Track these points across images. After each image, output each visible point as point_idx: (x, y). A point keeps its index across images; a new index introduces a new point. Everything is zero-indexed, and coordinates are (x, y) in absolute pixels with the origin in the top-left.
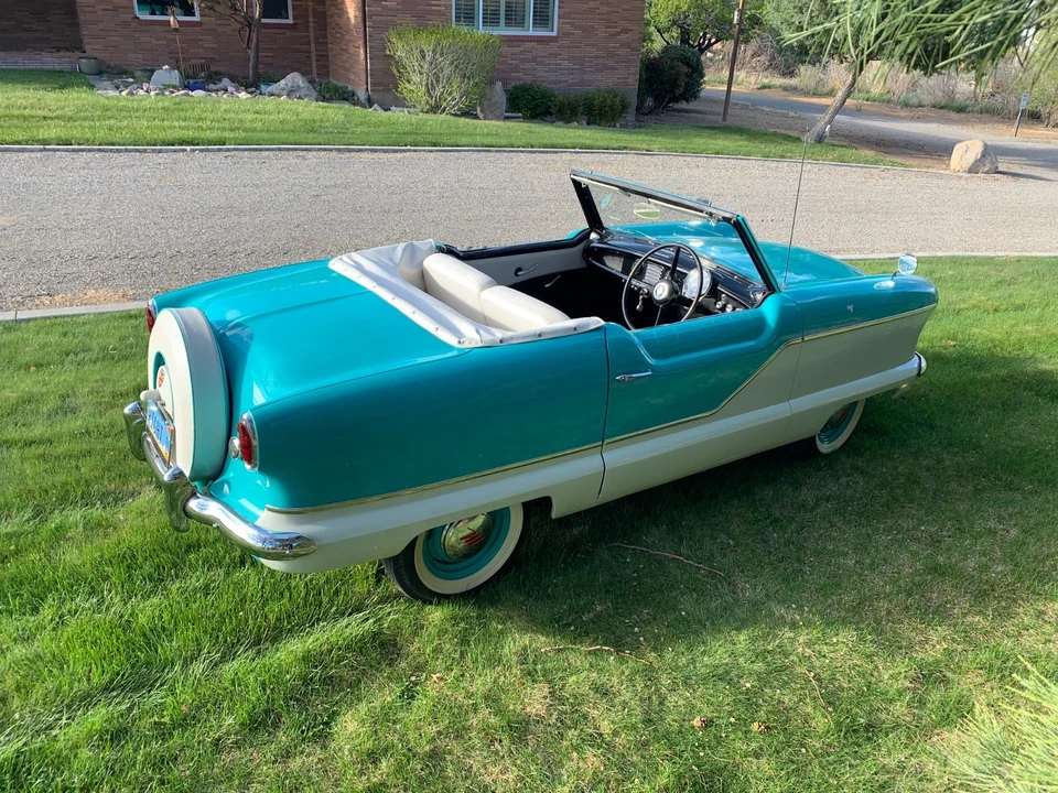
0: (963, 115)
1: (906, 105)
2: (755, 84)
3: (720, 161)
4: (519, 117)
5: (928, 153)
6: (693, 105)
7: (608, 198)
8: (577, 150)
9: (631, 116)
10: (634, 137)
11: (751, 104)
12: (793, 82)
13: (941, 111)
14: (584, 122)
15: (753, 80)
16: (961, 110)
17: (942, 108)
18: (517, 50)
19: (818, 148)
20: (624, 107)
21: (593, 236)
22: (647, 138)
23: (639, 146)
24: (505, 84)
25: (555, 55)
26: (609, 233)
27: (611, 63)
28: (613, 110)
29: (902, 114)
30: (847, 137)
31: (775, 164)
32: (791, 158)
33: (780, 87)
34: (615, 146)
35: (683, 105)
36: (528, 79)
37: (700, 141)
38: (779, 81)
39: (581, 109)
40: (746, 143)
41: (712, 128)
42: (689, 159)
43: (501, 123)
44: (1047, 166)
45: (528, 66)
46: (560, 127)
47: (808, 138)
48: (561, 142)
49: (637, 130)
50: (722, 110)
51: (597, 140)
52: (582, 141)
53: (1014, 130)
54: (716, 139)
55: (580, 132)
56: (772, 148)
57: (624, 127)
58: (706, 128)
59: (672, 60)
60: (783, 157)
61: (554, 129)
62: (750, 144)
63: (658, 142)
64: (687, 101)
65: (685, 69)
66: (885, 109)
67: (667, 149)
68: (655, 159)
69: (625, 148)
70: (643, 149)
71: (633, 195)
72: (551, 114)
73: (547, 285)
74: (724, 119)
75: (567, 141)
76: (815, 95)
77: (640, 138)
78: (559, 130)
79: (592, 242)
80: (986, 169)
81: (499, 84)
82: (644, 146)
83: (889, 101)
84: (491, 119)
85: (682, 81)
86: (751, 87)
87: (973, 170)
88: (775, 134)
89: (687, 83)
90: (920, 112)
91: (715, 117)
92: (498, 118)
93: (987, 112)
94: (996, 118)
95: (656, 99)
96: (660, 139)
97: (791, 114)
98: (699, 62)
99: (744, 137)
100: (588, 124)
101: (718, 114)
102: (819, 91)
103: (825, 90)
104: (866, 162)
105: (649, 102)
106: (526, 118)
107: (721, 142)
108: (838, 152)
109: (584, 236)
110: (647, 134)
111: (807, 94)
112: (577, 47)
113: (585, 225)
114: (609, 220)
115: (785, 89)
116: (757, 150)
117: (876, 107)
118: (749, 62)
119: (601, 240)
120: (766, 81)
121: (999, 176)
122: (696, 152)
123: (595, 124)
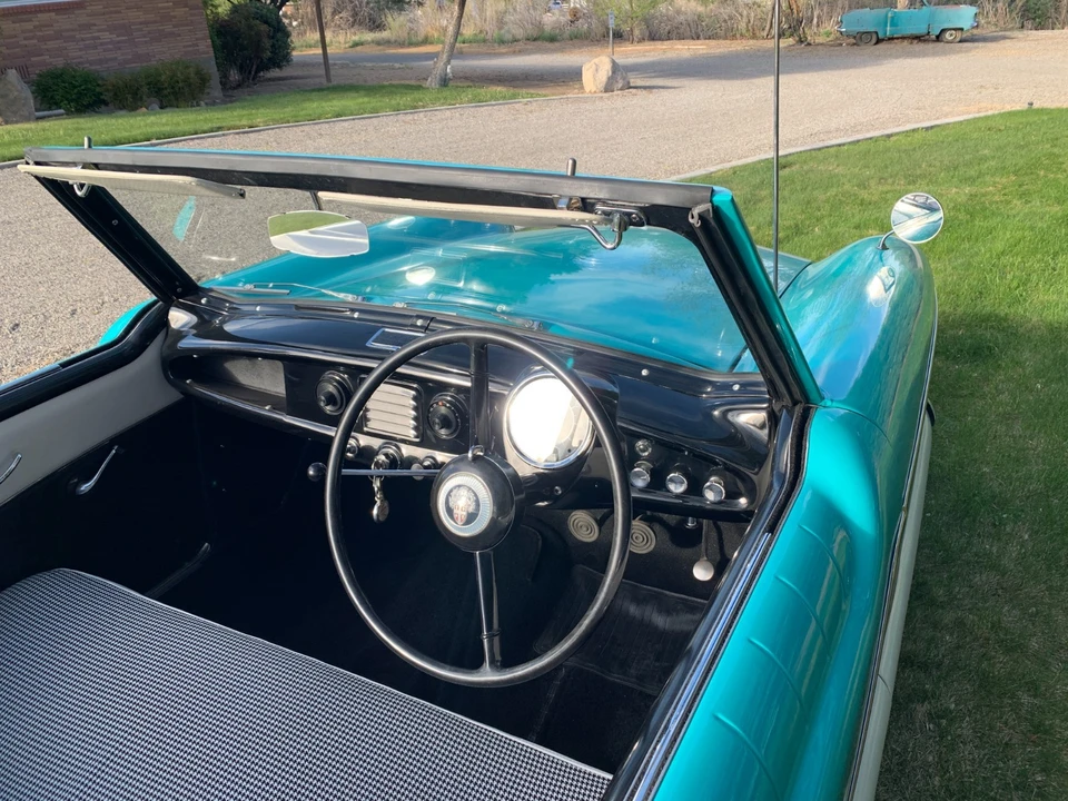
0: (557, 44)
1: (502, 42)
2: (346, 43)
3: (345, 124)
4: (62, 115)
5: (551, 81)
6: (286, 72)
7: (187, 214)
8: (154, 141)
9: (217, 92)
10: (227, 114)
11: (350, 63)
12: (385, 34)
13: (536, 43)
14: (156, 107)
15: (341, 38)
16: (552, 39)
17: (535, 40)
18: (29, 26)
19: (446, 93)
20: (204, 80)
21: (179, 318)
22: (245, 112)
23: (238, 123)
24: (23, 72)
25: (88, 26)
26: (218, 302)
27: (168, 28)
28: (190, 85)
29: (504, 51)
30: (466, 78)
31: (410, 117)
32: (424, 107)
33: (373, 42)
34: (206, 127)
35: (275, 73)
36: (59, 63)
37: (314, 105)
38: (369, 36)
39: (145, 89)
40: (366, 99)
41: (320, 90)
42: (306, 128)
43: (32, 125)
44: (661, 76)
45: (51, 44)
46: (122, 116)
47: (432, 82)
48: (126, 134)
49: (229, 105)
50: (323, 72)
51: (178, 124)
52: (156, 129)
53: (610, 50)
54: (330, 100)
55: (152, 119)
56: (398, 100)
57: (212, 104)
58: (313, 90)
59: (247, 19)
60: (415, 107)
61: (113, 121)
62: (373, 100)
63: (261, 115)
64: (280, 67)
65: (264, 27)
66: (483, 49)
67: (276, 121)
68: (263, 135)
69: (219, 129)
70: (244, 127)
71: (253, 192)
72: (106, 104)
73: (85, 487)
74: (329, 80)
75: (136, 133)
76: (411, 44)
77: (235, 113)
78: (120, 121)
79: (180, 335)
80: (620, 86)
81: (12, 74)
82: (244, 122)
83: (485, 41)
84: (17, 122)
85: (267, 43)
86: (343, 46)
87: (608, 88)
88: (392, 86)
89: (273, 46)
90: (518, 46)
91: (317, 80)
92: (27, 119)
93: (576, 37)
94: (586, 42)
95: (241, 69)
96: (262, 110)
97: (397, 65)
98: (279, 21)
99: (362, 93)
100: (161, 108)
101: (320, 76)
102: (414, 40)
103: (420, 39)
104: (504, 98)
105: (234, 75)
106: (69, 114)
107: (337, 103)
108: (470, 93)
109: (151, 326)
110: (243, 108)
111: (402, 45)
112: (116, 12)
113: (143, 296)
114: (209, 266)
115: (378, 43)
116: (382, 104)
117: (475, 48)
118: (333, 20)
119: (204, 328)
120: (356, 38)
121: (634, 91)
122: (314, 119)
123: (171, 106)
